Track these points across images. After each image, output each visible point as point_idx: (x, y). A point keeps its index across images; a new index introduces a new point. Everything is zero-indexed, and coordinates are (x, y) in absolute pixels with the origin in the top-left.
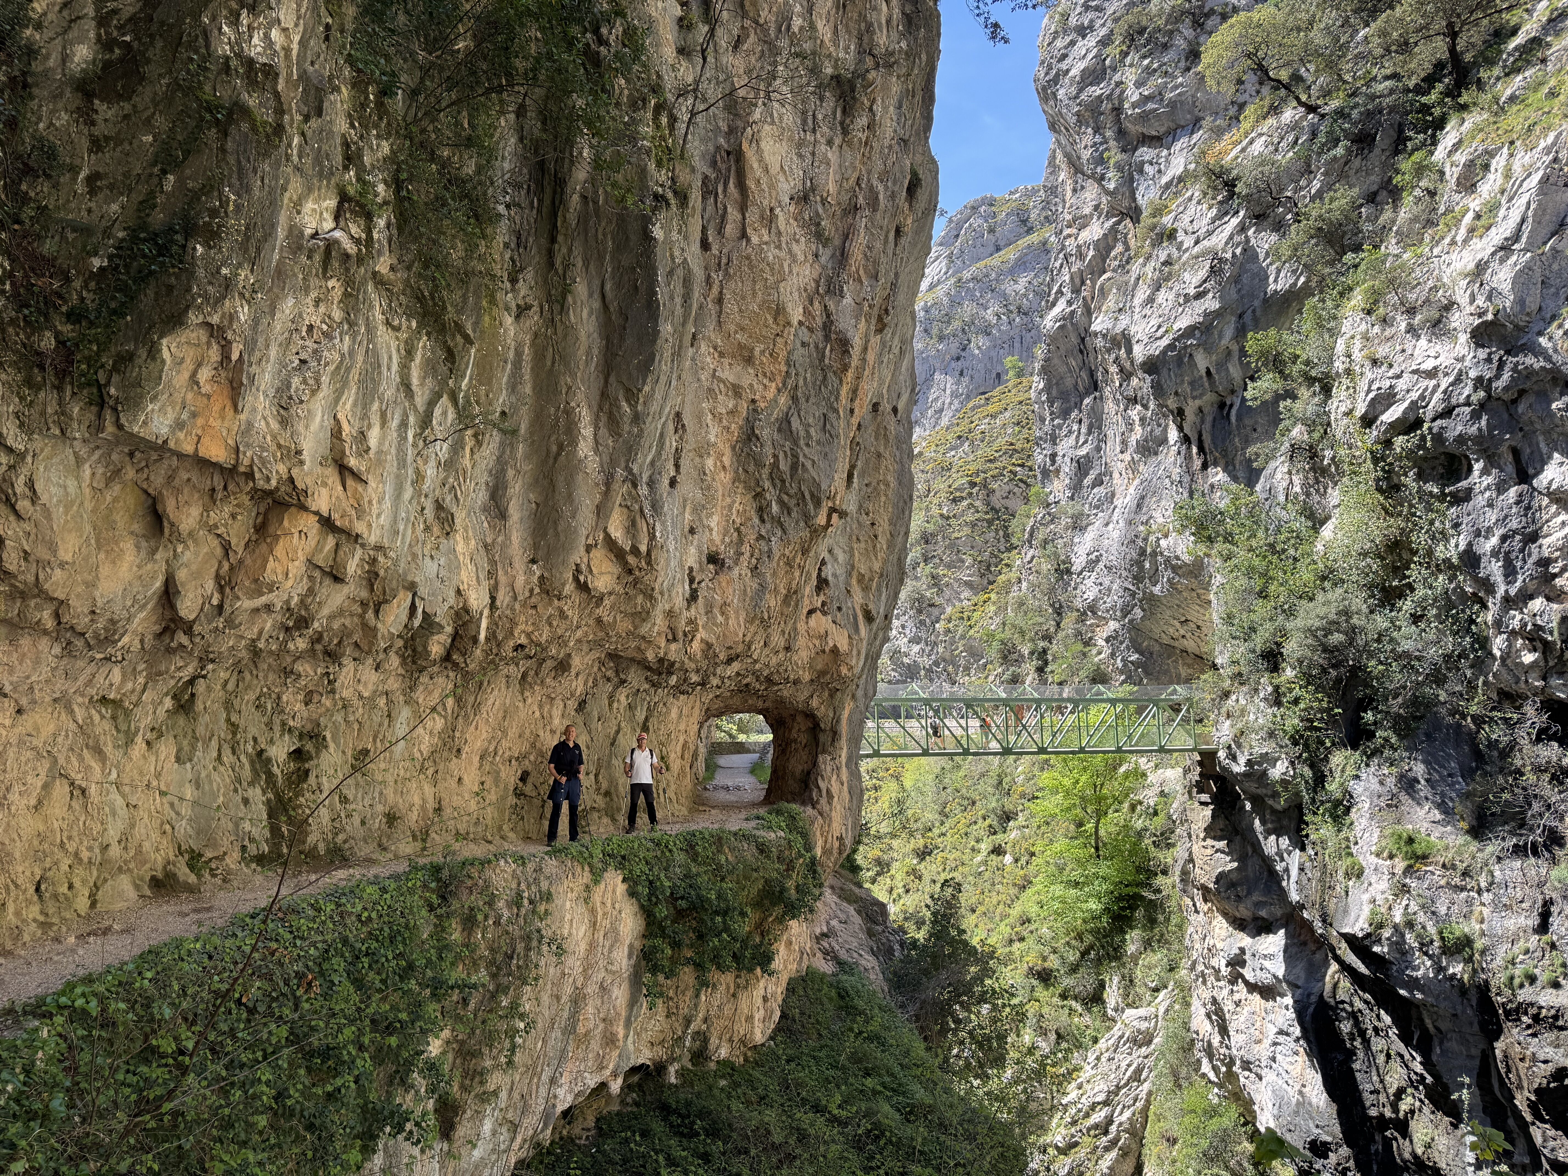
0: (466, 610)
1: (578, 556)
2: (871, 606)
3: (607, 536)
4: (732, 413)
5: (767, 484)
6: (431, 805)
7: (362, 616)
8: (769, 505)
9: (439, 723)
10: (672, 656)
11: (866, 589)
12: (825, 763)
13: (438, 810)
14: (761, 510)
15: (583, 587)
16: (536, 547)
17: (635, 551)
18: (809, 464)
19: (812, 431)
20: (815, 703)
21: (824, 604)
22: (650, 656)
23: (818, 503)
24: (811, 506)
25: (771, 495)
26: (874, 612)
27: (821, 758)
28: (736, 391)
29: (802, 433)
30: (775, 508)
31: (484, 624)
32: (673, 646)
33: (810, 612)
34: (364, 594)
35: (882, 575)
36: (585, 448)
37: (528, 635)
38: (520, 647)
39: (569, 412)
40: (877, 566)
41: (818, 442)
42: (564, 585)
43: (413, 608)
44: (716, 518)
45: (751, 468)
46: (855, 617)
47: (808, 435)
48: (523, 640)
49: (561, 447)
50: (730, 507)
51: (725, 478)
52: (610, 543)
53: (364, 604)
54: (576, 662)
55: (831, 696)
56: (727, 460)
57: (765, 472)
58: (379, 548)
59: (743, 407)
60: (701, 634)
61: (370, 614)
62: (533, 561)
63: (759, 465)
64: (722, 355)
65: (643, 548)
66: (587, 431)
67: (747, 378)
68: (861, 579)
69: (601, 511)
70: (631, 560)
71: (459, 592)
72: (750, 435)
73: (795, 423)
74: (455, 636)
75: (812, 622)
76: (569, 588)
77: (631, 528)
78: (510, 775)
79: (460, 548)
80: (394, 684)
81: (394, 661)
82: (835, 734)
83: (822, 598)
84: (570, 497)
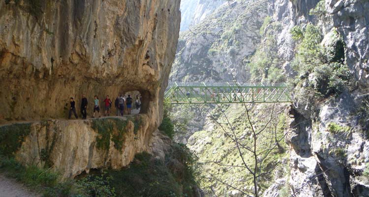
0: (45, 68)
1: (70, 55)
2: (163, 63)
3: (76, 51)
4: (113, 18)
5: (122, 35)
6: (44, 110)
7: (23, 70)
8: (123, 40)
9: (45, 92)
10: (98, 77)
11: (161, 58)
12: (151, 103)
13: (46, 111)
14: (122, 41)
15: (71, 62)
16: (61, 54)
17: (82, 54)
18: (132, 30)
19: (133, 22)
20: (149, 88)
21: (148, 62)
22: (93, 77)
23: (135, 39)
24: (133, 40)
25: (124, 37)
26: (163, 65)
27: (150, 102)
28: (114, 13)
29: (130, 22)
30: (125, 41)
31: (50, 71)
32: (99, 75)
33: (144, 64)
34: (22, 66)
35: (165, 55)
36: (70, 32)
37: (61, 73)
38: (60, 76)
39: (67, 24)
40: (163, 52)
41: (135, 24)
42: (67, 62)
43: (33, 68)
44: (110, 43)
45: (118, 31)
46: (157, 66)
47: (132, 23)
48: (60, 74)
49: (65, 31)
50: (113, 40)
51: (112, 33)
52: (77, 53)
53: (23, 68)
54: (77, 78)
55: (153, 86)
56: (112, 29)
57: (122, 33)
58: (24, 58)
59: (116, 16)
60: (106, 72)
61: (24, 70)
62: (61, 57)
63: (120, 30)
64: (110, 4)
65: (84, 54)
66: (71, 28)
67: (116, 9)
68: (159, 55)
69: (74, 46)
70: (82, 57)
71: (44, 65)
72: (117, 23)
73: (129, 20)
74: (45, 74)
75: (144, 67)
76: (68, 62)
77: (81, 49)
78: (63, 104)
79: (43, 55)
80: (34, 84)
81: (33, 79)
82: (154, 96)
83: (148, 60)
84: (67, 43)
